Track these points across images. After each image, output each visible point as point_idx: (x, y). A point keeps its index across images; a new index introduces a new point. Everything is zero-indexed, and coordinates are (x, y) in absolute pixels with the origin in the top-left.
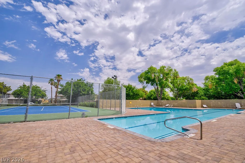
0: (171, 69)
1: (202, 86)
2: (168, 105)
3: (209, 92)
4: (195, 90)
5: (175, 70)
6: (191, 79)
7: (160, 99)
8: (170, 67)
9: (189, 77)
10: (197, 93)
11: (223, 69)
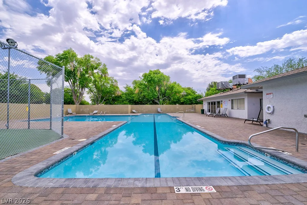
0: (99, 62)
1: (124, 90)
2: (97, 111)
3: (130, 97)
4: (118, 93)
5: (104, 65)
6: (115, 81)
7: (79, 104)
8: (99, 60)
9: (114, 78)
10: (119, 97)
11: (150, 75)
